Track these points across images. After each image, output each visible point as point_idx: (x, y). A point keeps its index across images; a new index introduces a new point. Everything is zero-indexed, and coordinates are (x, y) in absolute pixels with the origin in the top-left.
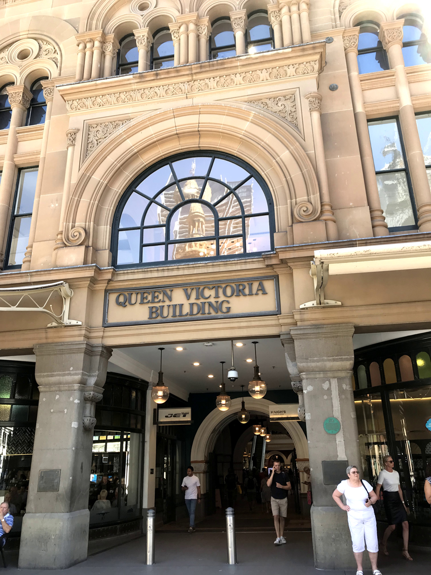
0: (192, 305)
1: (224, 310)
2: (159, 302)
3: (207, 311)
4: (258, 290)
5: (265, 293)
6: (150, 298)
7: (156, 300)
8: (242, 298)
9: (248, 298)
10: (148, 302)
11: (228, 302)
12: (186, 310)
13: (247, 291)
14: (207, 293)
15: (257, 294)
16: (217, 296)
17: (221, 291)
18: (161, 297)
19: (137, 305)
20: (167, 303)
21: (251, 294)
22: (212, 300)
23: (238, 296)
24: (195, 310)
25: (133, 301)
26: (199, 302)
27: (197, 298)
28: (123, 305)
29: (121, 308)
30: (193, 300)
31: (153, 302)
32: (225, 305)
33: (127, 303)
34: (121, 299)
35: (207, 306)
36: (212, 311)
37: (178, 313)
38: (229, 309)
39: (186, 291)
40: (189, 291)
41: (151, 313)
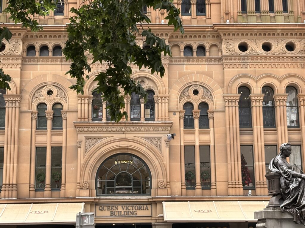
0: (124, 212)
1: (135, 214)
2: (113, 210)
3: (129, 214)
4: (146, 208)
5: (148, 210)
6: (110, 208)
7: (113, 209)
8: (141, 211)
9: (142, 211)
10: (110, 210)
11: (136, 211)
12: (123, 213)
13: (142, 208)
14: (129, 208)
15: (145, 210)
16: (133, 210)
17: (134, 208)
18: (114, 208)
19: (106, 211)
20: (116, 210)
21: (143, 210)
22: (131, 211)
23: (139, 210)
24: (126, 214)
25: (105, 209)
26: (127, 211)
27: (126, 210)
28: (101, 210)
29: (101, 211)
30: (125, 210)
31: (112, 210)
32: (135, 213)
33: (103, 210)
34: (101, 208)
35: (129, 212)
36: (131, 214)
37: (120, 214)
38: (136, 214)
39: (122, 207)
40: (124, 207)
41: (111, 213)
